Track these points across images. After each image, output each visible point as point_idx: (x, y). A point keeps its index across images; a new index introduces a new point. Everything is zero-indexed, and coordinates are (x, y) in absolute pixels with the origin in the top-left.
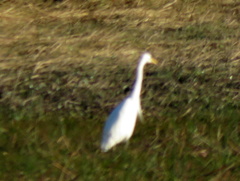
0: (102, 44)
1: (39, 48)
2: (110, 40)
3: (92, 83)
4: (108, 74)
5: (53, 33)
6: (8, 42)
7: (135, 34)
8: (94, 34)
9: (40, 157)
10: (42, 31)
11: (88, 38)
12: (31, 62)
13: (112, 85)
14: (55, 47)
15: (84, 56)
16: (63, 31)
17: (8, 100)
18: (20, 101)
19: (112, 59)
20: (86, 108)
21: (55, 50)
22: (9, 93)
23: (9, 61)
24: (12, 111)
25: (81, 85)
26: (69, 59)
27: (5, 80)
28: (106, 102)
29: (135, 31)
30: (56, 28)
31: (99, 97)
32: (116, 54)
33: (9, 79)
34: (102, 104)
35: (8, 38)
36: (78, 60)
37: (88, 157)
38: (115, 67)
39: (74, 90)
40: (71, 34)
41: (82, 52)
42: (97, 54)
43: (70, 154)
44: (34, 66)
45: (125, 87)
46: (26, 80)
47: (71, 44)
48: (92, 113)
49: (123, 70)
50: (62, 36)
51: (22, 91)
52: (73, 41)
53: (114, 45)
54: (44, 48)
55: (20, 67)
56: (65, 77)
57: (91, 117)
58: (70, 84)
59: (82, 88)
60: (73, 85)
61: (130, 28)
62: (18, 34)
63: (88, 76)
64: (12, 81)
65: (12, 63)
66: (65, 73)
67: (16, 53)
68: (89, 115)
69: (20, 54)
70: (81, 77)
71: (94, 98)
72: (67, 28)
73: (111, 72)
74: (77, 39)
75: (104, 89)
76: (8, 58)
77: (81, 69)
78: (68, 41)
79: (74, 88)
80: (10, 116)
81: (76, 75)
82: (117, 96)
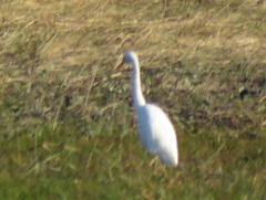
0: (209, 30)
1: (121, 35)
2: (221, 24)
3: (195, 84)
4: (217, 71)
5: (141, 14)
6: (79, 27)
7: (254, 16)
8: (198, 16)
9: (125, 186)
10: (124, 11)
11: (190, 22)
12: (110, 54)
13: (224, 86)
14: (144, 34)
15: (185, 46)
16: (154, 12)
17: (79, 107)
18: (97, 109)
19: (223, 50)
20: (187, 118)
21: (143, 38)
22: (81, 98)
23: (79, 53)
24: (86, 123)
25: (180, 87)
26: (163, 50)
27: (75, 79)
28: (216, 109)
29: (254, 11)
30: (145, 8)
31: (206, 103)
32: (229, 43)
33: (80, 78)
34: (209, 112)
35: (79, 21)
36: (176, 52)
37: (192, 185)
38: (228, 62)
39: (171, 94)
40: (166, 16)
41: (182, 41)
42: (202, 43)
43: (167, 181)
44: (115, 61)
45: (241, 89)
46: (105, 79)
47: (166, 30)
48: (196, 124)
49: (239, 66)
50: (152, 19)
51: (99, 95)
52: (168, 26)
53: (225, 31)
54: (129, 36)
55: (95, 62)
56: (158, 76)
57: (195, 131)
58: (165, 85)
59: (182, 91)
60: (170, 86)
61: (247, 7)
62: (92, 16)
63: (189, 74)
64: (85, 81)
65: (84, 56)
66: (158, 70)
67: (90, 43)
68: (192, 129)
69: (96, 44)
70: (180, 76)
71: (199, 104)
72: (160, 7)
73: (222, 69)
74: (175, 24)
75: (212, 92)
76: (78, 50)
77: (180, 64)
78: (160, 26)
79: (170, 90)
80: (83, 129)
81: (173, 72)
82: (230, 101)
